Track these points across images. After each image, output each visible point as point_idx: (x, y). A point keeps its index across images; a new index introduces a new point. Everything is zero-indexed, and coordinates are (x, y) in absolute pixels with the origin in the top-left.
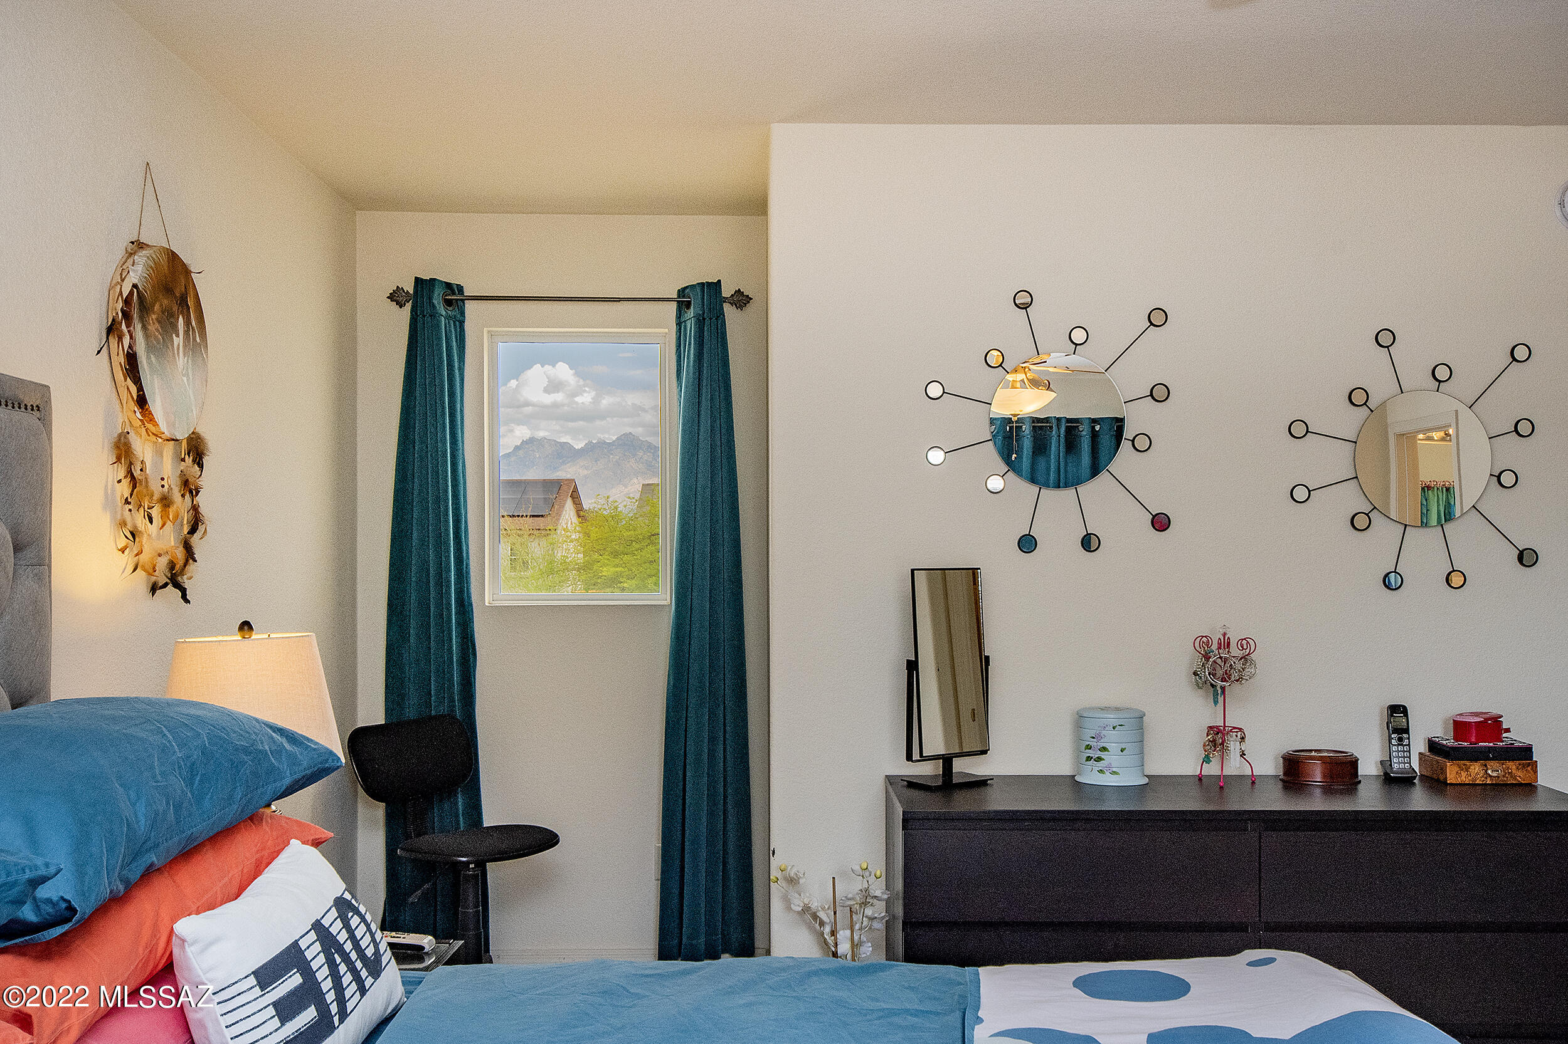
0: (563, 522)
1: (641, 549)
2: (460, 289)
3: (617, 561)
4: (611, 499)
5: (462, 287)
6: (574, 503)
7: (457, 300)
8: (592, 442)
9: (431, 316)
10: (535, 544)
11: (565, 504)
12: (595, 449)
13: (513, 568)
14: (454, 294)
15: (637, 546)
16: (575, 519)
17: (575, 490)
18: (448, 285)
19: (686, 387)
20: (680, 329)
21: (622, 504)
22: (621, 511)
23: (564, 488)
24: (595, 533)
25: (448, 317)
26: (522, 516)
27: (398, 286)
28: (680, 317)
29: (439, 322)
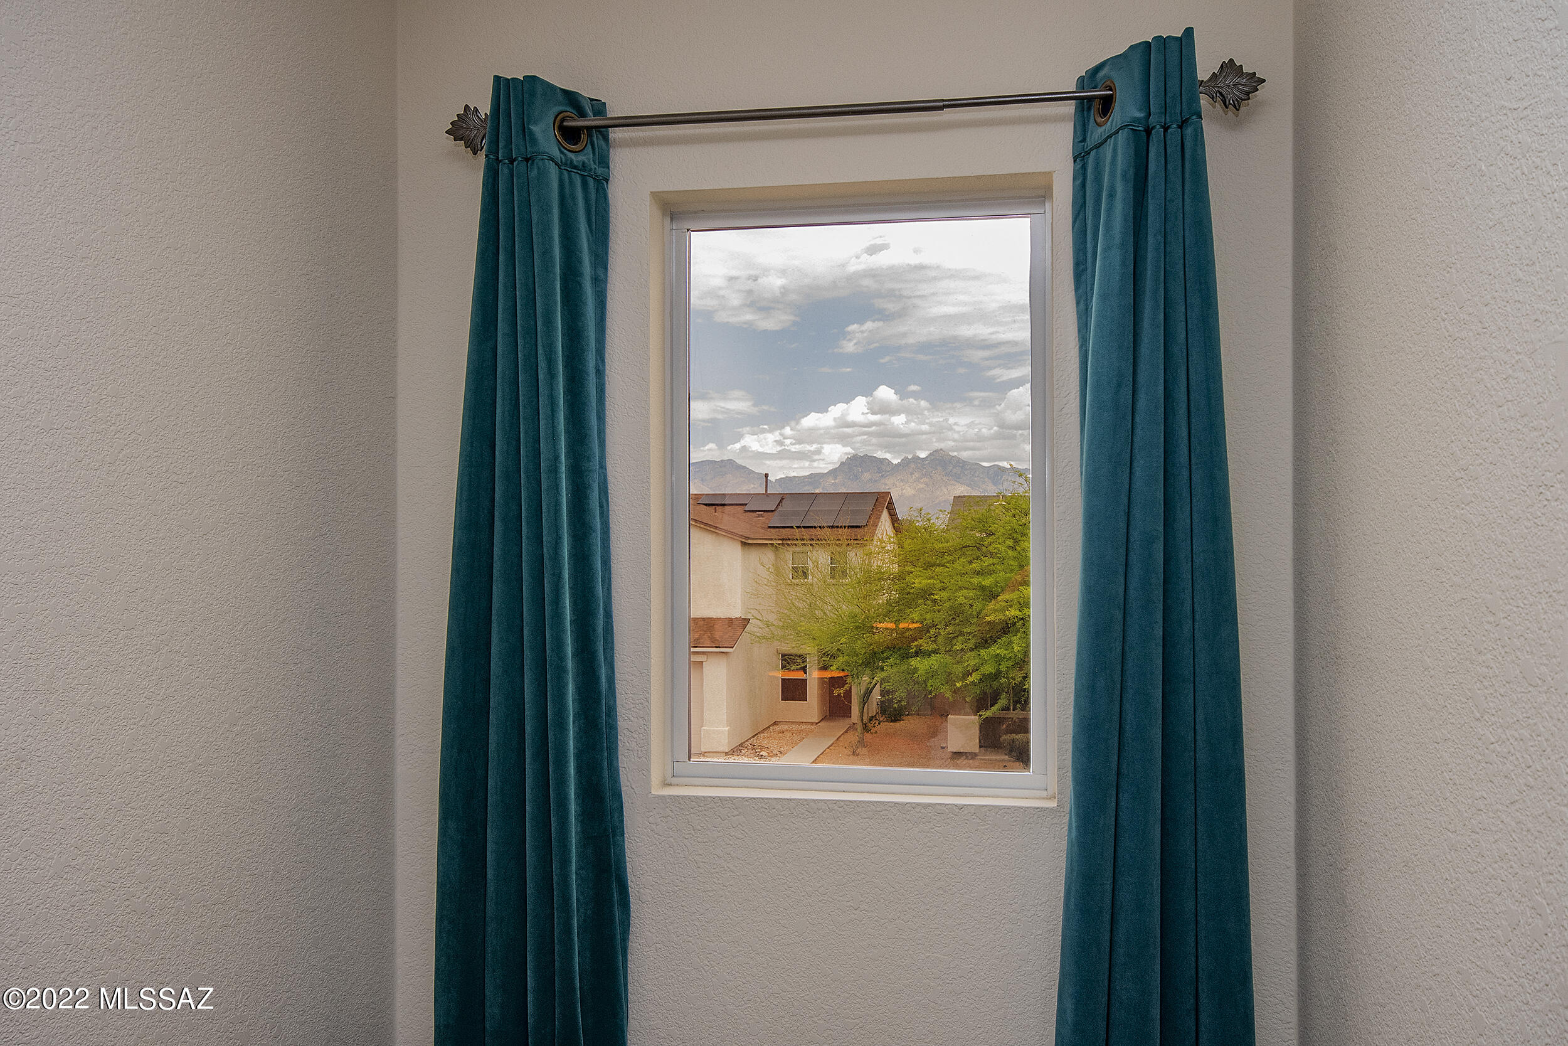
0: (879, 533)
1: (954, 562)
2: (599, 108)
3: (929, 573)
4: (923, 512)
5: (605, 103)
6: (890, 515)
7: (589, 129)
8: (907, 458)
9: (527, 160)
10: (851, 554)
11: (881, 515)
12: (910, 464)
13: (833, 577)
14: (582, 114)
15: (949, 558)
16: (890, 531)
17: (891, 502)
18: (571, 98)
19: (1104, 297)
20: (1084, 168)
21: (935, 516)
22: (933, 524)
23: (881, 500)
24: (908, 544)
25: (565, 166)
26: (841, 527)
27: (467, 106)
28: (1084, 140)
29: (542, 175)
